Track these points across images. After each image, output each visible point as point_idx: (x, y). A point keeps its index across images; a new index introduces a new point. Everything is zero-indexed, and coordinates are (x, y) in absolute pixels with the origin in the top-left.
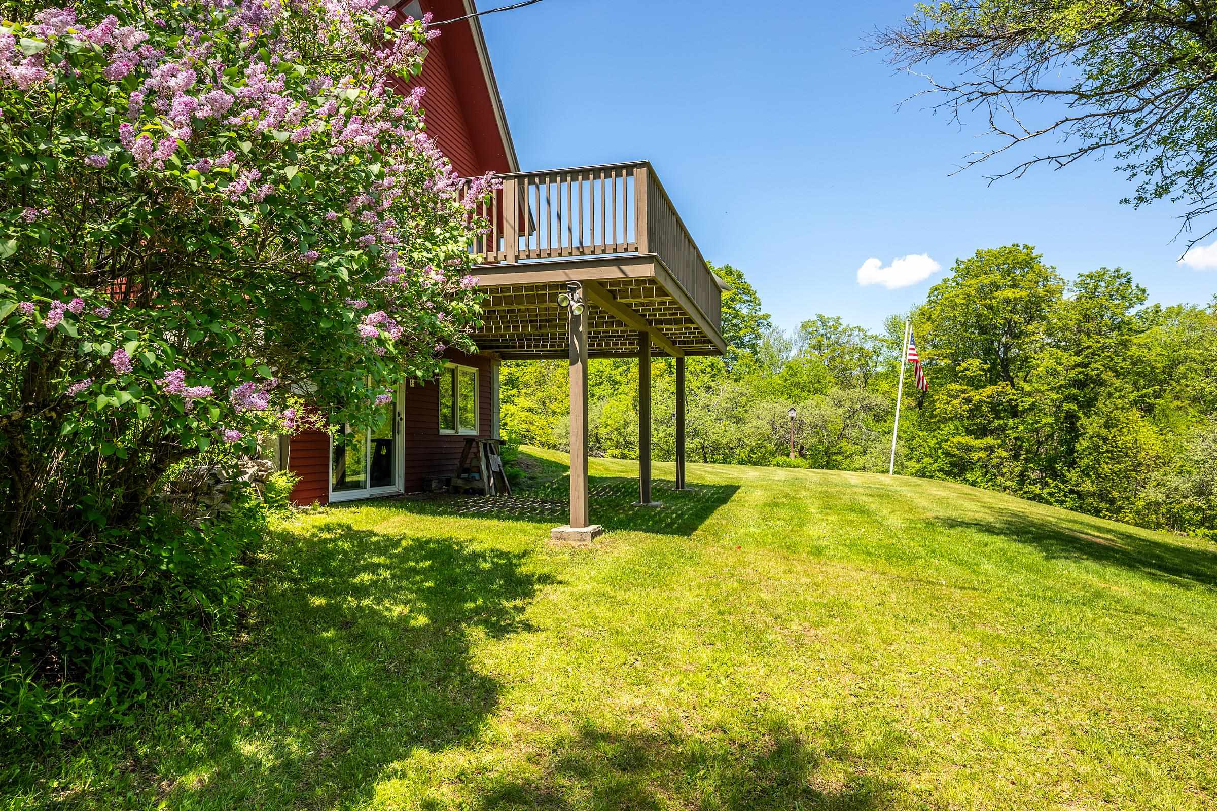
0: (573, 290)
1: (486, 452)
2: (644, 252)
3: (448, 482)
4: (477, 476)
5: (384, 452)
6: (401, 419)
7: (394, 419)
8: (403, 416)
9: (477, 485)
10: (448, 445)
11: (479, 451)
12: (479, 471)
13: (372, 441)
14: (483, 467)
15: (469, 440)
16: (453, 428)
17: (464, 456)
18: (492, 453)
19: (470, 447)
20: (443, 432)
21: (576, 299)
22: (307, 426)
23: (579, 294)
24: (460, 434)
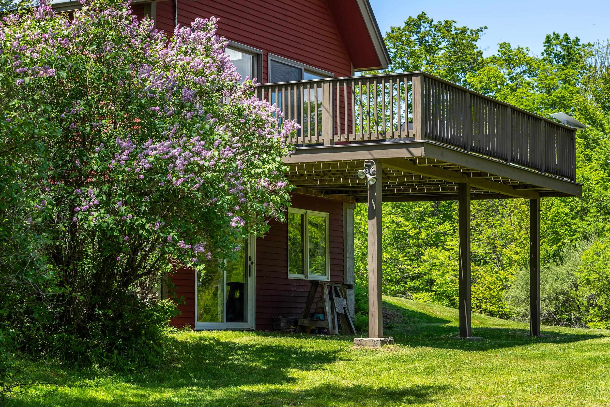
0: (369, 167)
1: (330, 293)
2: (418, 139)
3: (296, 323)
4: (321, 316)
5: (237, 295)
6: (252, 263)
7: (246, 263)
8: (254, 260)
9: (322, 324)
10: (296, 289)
11: (323, 293)
12: (324, 312)
13: (228, 284)
14: (328, 308)
15: (316, 284)
16: (303, 273)
17: (310, 299)
18: (338, 296)
19: (315, 291)
20: (293, 275)
21: (371, 172)
22: (182, 265)
23: (374, 169)
24: (309, 279)
